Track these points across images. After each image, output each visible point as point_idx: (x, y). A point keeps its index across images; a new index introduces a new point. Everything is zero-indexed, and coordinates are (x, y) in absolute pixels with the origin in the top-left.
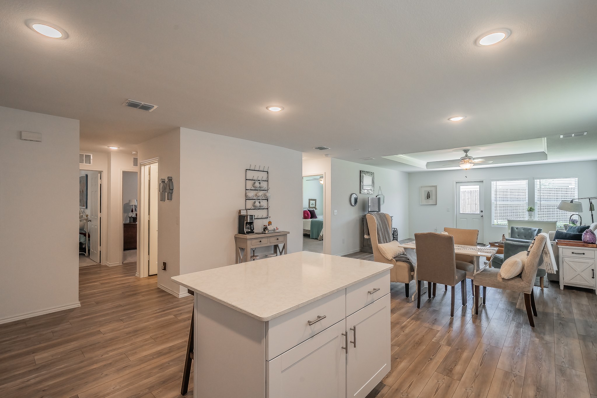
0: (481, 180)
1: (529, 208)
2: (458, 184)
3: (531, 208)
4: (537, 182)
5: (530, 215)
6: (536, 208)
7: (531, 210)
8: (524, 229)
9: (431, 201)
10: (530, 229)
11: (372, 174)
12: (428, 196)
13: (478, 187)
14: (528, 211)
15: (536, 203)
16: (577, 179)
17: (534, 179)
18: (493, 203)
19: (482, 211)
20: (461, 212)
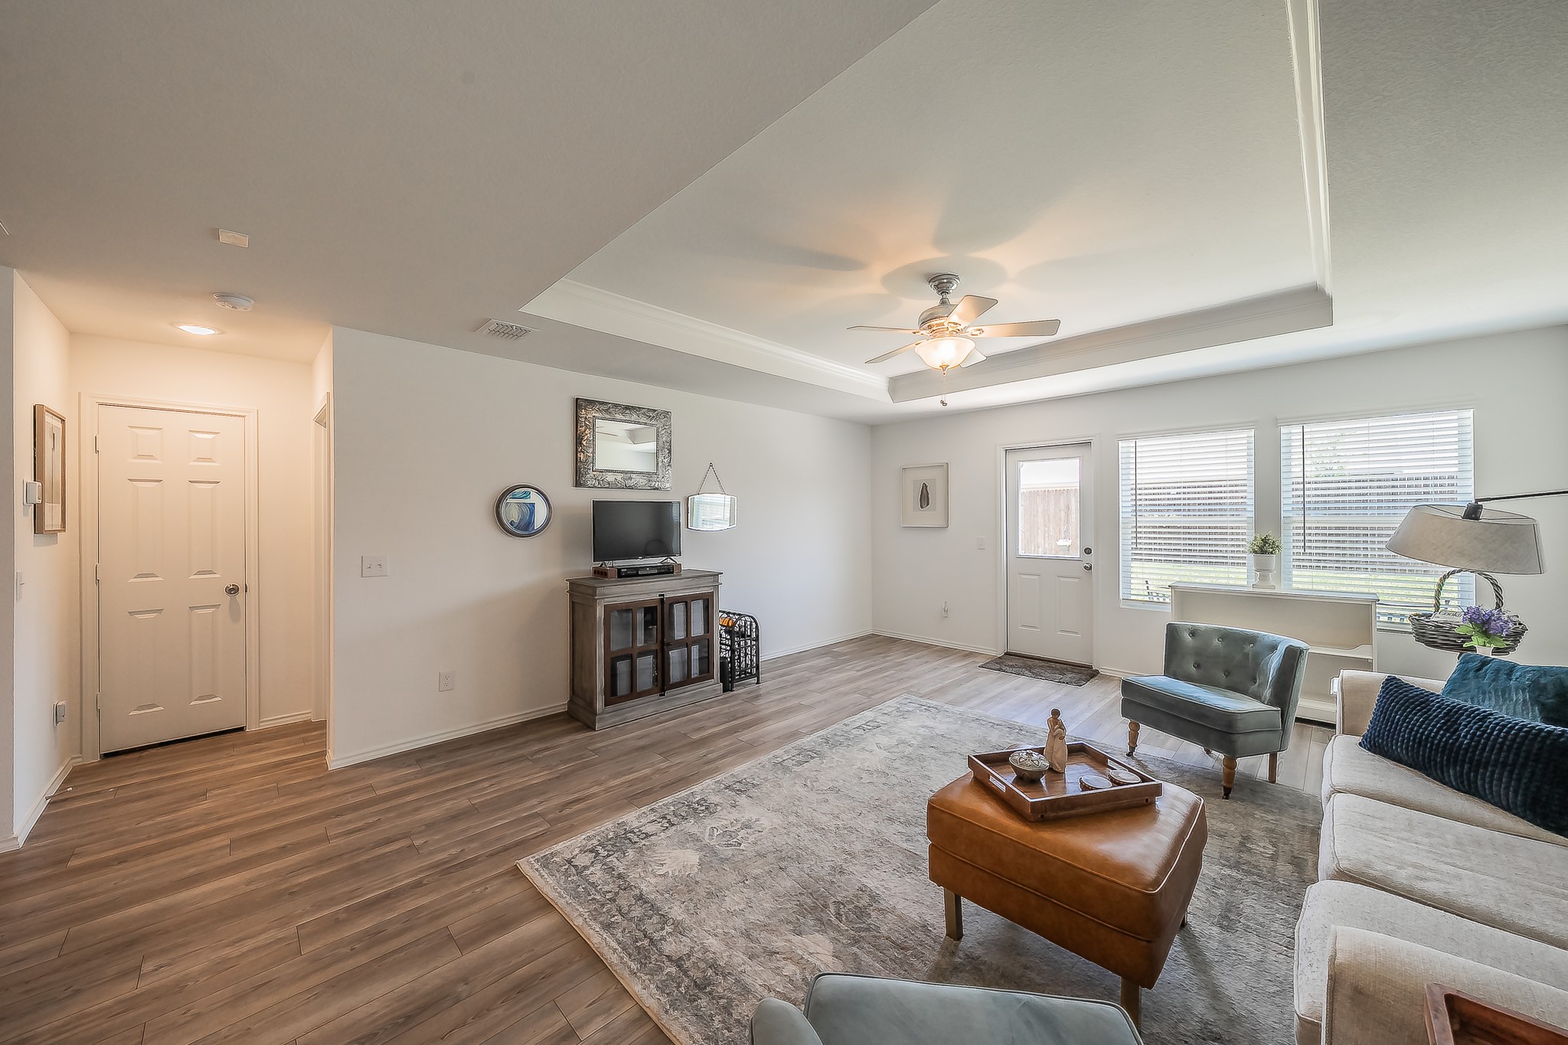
0: (1081, 440)
1: (1259, 542)
2: (1011, 456)
3: (1265, 541)
4: (1291, 433)
5: (1263, 571)
6: (1289, 541)
7: (1265, 547)
8: (1226, 636)
9: (929, 517)
10: (1251, 639)
11: (656, 416)
12: (924, 499)
13: (1075, 463)
14: (1255, 552)
15: (1287, 521)
16: (1470, 413)
17: (1277, 423)
18: (1126, 521)
19: (1088, 551)
20: (1021, 552)
